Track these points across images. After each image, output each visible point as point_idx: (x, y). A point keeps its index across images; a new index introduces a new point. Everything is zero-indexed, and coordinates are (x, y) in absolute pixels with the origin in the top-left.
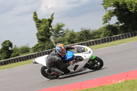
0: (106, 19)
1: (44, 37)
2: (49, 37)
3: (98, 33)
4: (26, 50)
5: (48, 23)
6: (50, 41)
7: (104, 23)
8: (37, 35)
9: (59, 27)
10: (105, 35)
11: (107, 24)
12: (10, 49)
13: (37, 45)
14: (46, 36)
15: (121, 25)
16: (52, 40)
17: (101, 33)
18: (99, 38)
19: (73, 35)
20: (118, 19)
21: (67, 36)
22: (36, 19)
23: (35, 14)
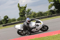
0: (50, 7)
1: (22, 14)
2: (25, 14)
3: (46, 13)
4: (14, 20)
5: (24, 8)
6: (25, 16)
7: (49, 9)
8: (19, 13)
9: (29, 11)
10: (49, 14)
11: (50, 9)
12: (7, 19)
13: (19, 18)
14: (23, 14)
15: (56, 10)
16: (26, 16)
17: (47, 13)
18: (46, 15)
19: (35, 14)
20: (55, 7)
21: (32, 15)
22: (19, 6)
23: (19, 4)
